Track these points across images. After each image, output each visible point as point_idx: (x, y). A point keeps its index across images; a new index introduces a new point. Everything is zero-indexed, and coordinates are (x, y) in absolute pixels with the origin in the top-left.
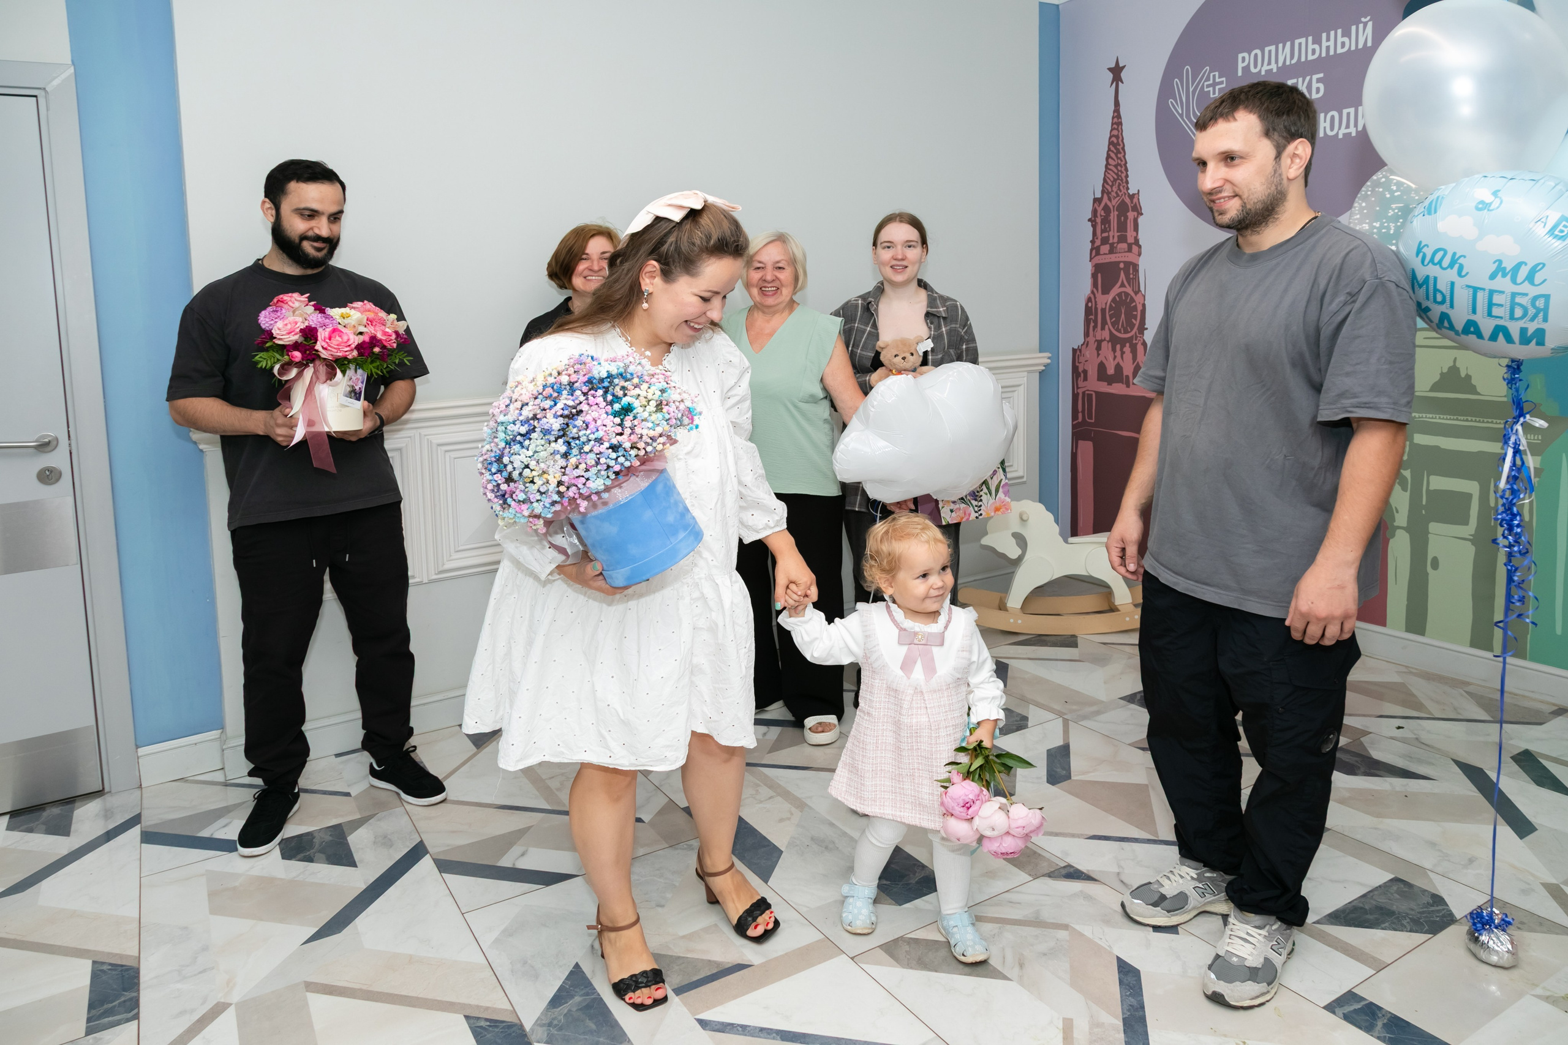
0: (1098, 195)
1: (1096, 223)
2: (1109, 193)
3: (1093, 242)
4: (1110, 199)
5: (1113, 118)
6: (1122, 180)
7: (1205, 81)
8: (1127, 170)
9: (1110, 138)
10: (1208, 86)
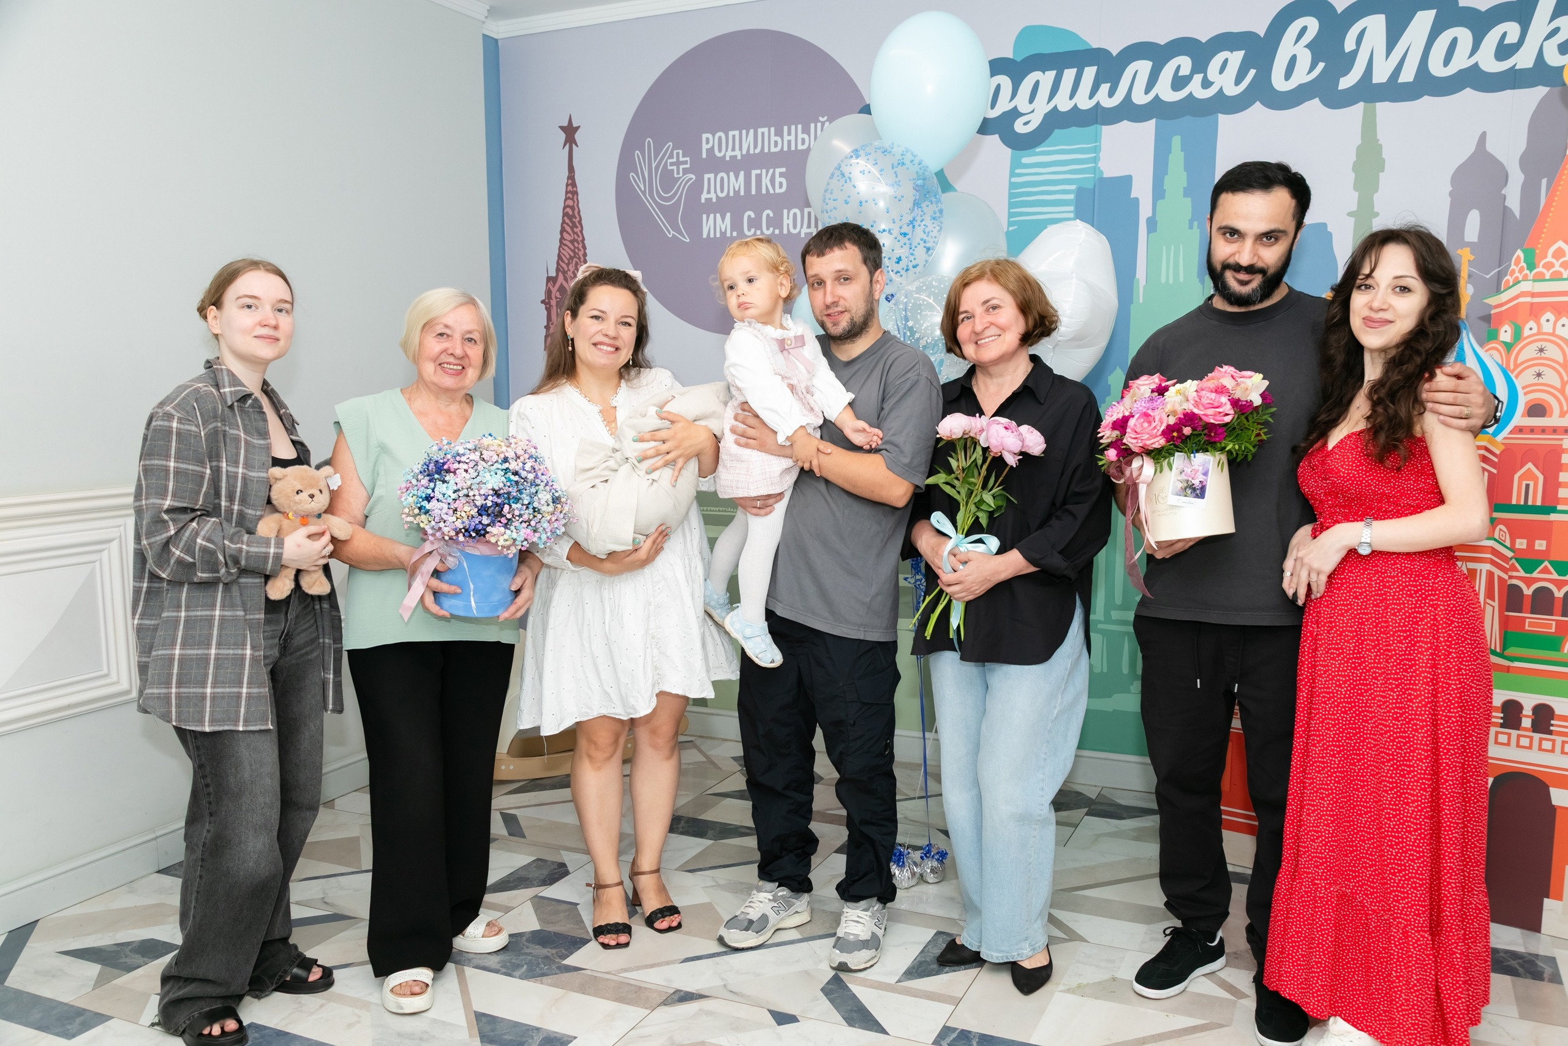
0: (553, 274)
1: (551, 306)
2: (564, 273)
3: (547, 327)
4: (566, 279)
5: (567, 185)
6: (579, 258)
7: (669, 158)
8: (584, 248)
9: (564, 208)
10: (672, 164)
